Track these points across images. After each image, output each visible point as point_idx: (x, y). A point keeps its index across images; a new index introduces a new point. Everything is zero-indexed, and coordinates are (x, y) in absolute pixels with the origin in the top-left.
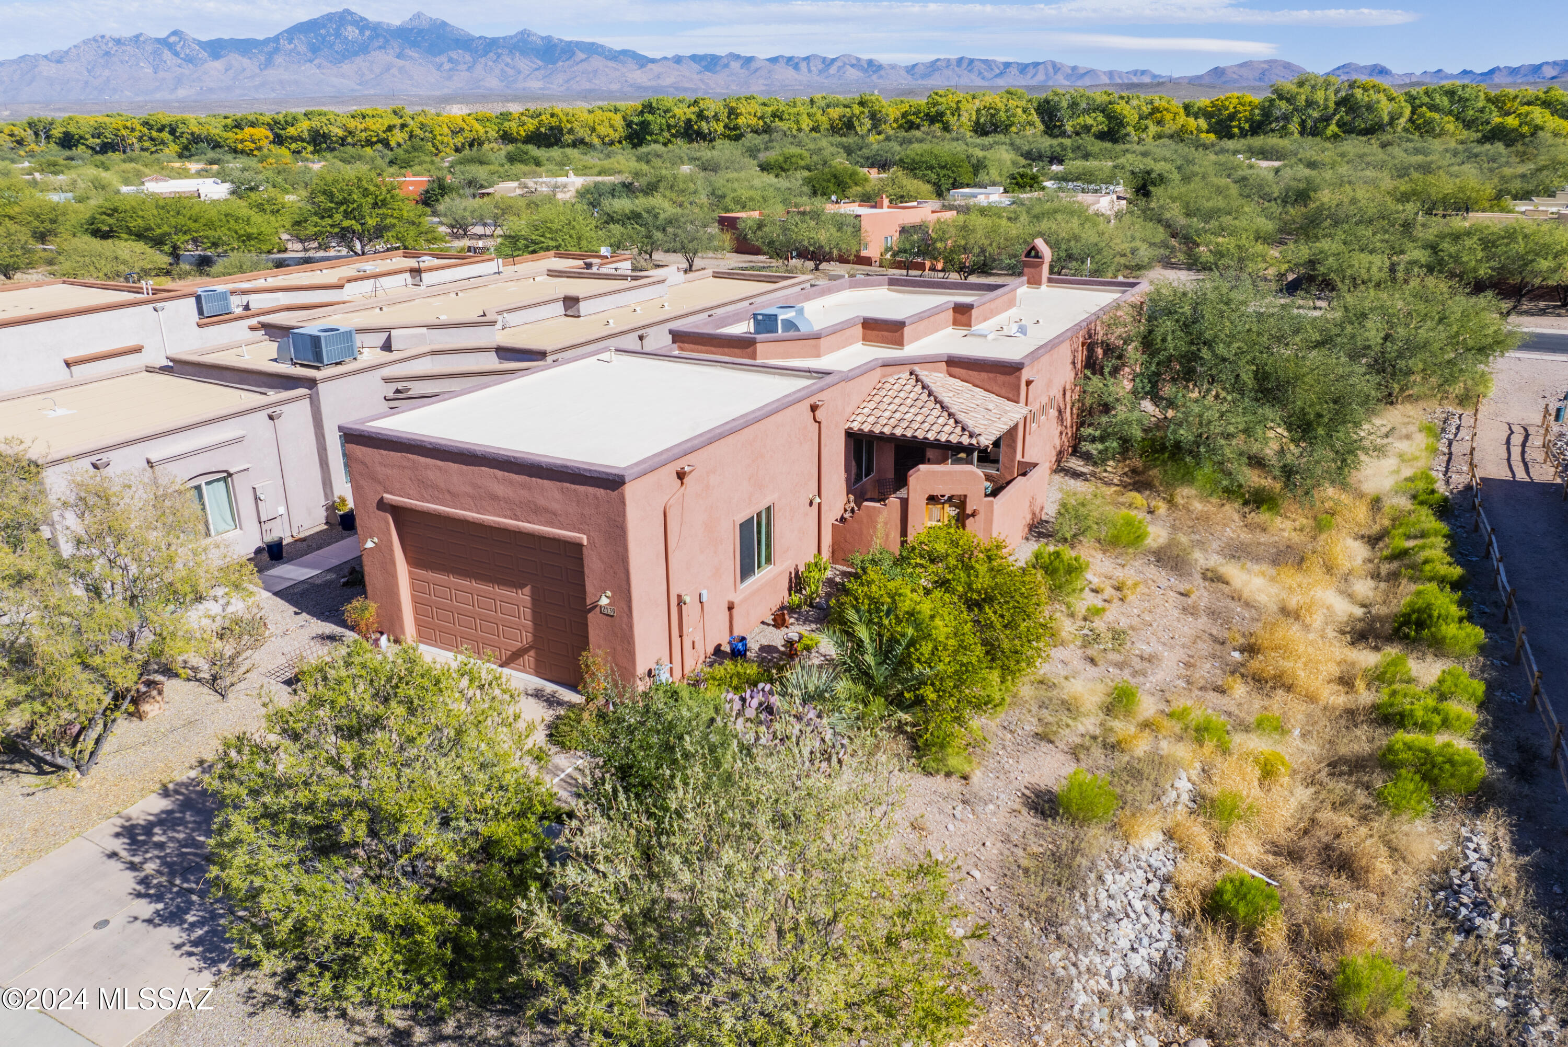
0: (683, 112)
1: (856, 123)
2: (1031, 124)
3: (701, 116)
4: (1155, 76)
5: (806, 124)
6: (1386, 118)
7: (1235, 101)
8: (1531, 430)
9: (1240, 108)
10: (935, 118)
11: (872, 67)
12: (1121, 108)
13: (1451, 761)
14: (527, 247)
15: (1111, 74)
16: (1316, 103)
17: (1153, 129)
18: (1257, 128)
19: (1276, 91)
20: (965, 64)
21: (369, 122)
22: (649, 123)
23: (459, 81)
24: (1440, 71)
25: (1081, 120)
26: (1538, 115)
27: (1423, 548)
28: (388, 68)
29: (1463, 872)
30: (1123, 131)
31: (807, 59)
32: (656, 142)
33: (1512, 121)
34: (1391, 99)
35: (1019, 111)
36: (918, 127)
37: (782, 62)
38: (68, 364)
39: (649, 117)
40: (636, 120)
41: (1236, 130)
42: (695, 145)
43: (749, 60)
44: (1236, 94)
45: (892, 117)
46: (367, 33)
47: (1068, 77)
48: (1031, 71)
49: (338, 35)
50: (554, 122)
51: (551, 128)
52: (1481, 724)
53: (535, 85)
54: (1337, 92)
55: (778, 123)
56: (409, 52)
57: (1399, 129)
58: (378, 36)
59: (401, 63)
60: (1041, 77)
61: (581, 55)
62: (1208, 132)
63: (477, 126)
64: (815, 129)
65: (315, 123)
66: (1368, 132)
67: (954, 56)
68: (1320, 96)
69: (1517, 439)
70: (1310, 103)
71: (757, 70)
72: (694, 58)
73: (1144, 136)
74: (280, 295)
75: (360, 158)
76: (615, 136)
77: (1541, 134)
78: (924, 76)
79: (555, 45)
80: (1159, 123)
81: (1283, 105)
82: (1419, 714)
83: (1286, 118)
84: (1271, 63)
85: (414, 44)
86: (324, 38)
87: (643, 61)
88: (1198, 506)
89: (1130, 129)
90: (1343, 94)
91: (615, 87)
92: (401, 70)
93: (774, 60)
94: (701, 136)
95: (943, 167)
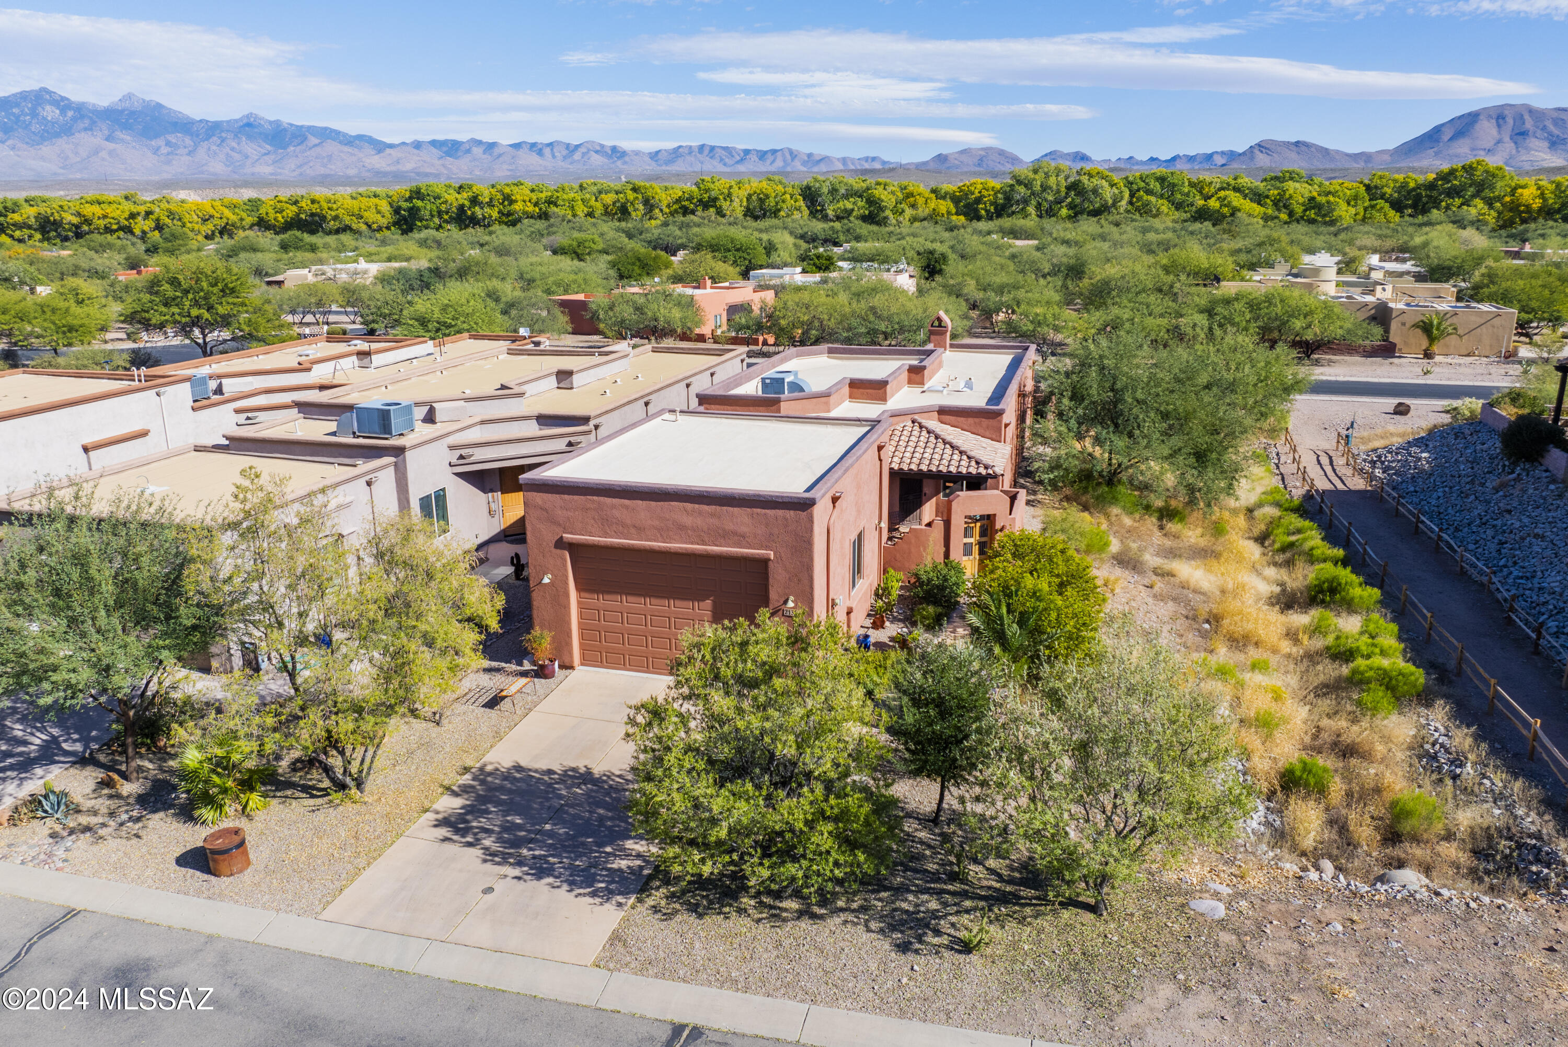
0: (454, 199)
1: (630, 209)
2: (799, 209)
3: (474, 201)
4: (884, 163)
5: (581, 210)
6: (1110, 202)
7: (979, 187)
8: (1331, 453)
9: (985, 193)
10: (709, 203)
11: (616, 153)
12: (879, 192)
13: (1403, 675)
14: (438, 330)
15: (844, 160)
16: (1050, 188)
17: (909, 212)
18: (1000, 211)
19: (1014, 177)
20: (706, 151)
21: (109, 210)
22: (418, 209)
23: (180, 165)
24: (1131, 158)
25: (841, 205)
26: (1236, 200)
27: (1305, 539)
28: (96, 151)
29: (1433, 745)
30: (882, 215)
31: (550, 145)
32: (427, 227)
33: (1213, 204)
34: (1112, 185)
35: (788, 196)
36: (693, 212)
37: (526, 148)
38: (86, 449)
39: (419, 203)
40: (405, 205)
41: (983, 212)
42: (470, 230)
43: (492, 146)
44: (979, 181)
45: (665, 203)
46: (70, 114)
47: (804, 163)
48: (770, 157)
49: (34, 114)
50: (315, 208)
51: (312, 215)
52: (1404, 650)
53: (265, 169)
54: (1067, 178)
55: (553, 209)
56: (119, 134)
57: (1122, 210)
58: (82, 117)
59: (111, 146)
60: (779, 163)
61: (313, 140)
62: (957, 214)
63: (227, 213)
64: (590, 214)
65: (43, 209)
66: (1096, 213)
67: (695, 144)
68: (1052, 181)
69: (1325, 460)
70: (1045, 188)
71: (500, 156)
72: (433, 143)
73: (901, 219)
74: (250, 379)
75: (110, 246)
76: (384, 222)
77: (1239, 214)
78: (669, 162)
79: (285, 130)
80: (913, 206)
81: (1022, 189)
82: (1364, 649)
83: (1026, 202)
84: (988, 150)
85: (126, 127)
86: (17, 117)
87: (380, 147)
88: (1127, 521)
89: (888, 213)
90: (1072, 179)
91: (352, 172)
92: (111, 153)
93: (517, 146)
94: (474, 221)
95: (738, 250)
